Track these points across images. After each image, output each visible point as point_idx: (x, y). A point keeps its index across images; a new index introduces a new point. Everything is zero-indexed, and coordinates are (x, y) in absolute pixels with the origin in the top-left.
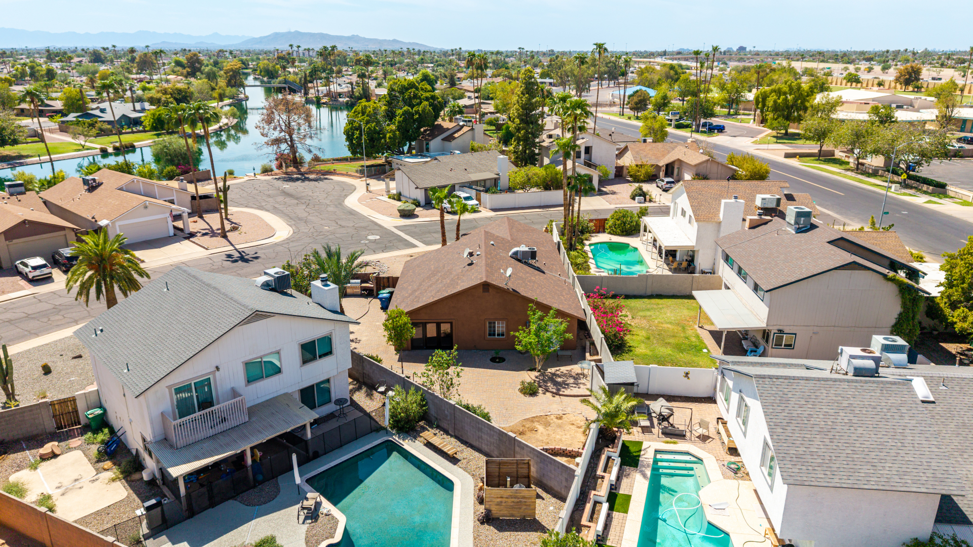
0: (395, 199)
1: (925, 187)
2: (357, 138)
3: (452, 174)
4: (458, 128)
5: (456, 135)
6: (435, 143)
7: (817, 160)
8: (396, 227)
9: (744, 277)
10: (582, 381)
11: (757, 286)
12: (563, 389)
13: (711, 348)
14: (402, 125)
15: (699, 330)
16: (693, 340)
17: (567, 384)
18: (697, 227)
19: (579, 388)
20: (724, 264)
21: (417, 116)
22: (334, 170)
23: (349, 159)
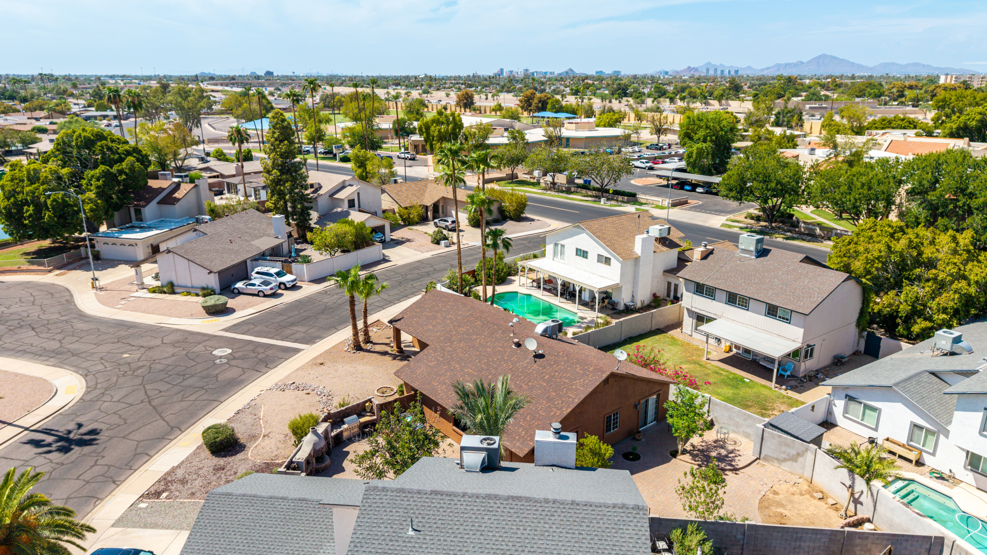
0: (165, 293)
1: (620, 198)
3: (235, 246)
4: (174, 186)
5: (176, 195)
6: (150, 210)
7: (511, 183)
8: (226, 330)
9: (742, 305)
10: (730, 448)
11: (773, 311)
12: (733, 463)
13: (747, 377)
14: (103, 191)
15: (713, 363)
16: (724, 373)
17: (727, 456)
18: (620, 265)
19: (740, 455)
20: (694, 295)
21: (124, 177)
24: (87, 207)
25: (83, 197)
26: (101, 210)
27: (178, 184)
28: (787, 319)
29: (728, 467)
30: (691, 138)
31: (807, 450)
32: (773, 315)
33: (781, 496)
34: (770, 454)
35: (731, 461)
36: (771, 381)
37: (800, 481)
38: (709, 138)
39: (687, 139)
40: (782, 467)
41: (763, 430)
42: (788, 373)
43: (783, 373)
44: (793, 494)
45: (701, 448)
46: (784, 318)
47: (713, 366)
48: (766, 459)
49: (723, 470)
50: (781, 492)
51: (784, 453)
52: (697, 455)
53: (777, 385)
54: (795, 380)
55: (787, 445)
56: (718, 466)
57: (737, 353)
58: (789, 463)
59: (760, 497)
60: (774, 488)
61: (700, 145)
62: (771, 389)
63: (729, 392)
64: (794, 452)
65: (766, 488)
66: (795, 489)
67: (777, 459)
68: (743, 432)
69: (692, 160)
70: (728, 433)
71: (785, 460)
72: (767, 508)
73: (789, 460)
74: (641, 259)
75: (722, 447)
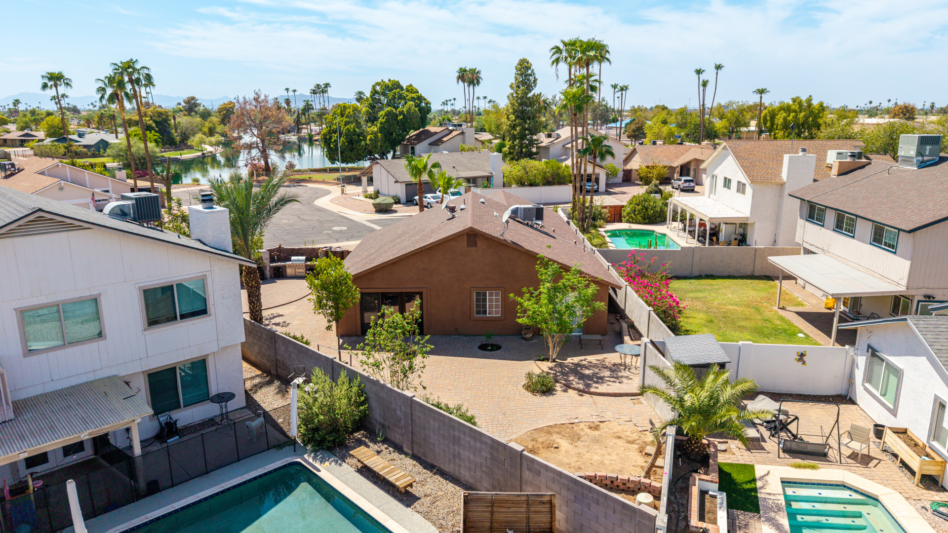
0: (371, 198)
4: (447, 132)
5: (445, 139)
6: (421, 147)
9: (849, 231)
11: (880, 235)
15: (781, 312)
16: (778, 322)
17: (601, 378)
19: (620, 382)
20: (807, 223)
21: (402, 117)
22: (310, 178)
23: (328, 170)
24: (369, 137)
25: (369, 129)
26: (378, 141)
27: (451, 131)
28: (893, 248)
29: (580, 386)
32: (878, 242)
41: (646, 346)
46: (889, 245)
49: (569, 387)
50: (604, 430)
52: (565, 367)
56: (569, 381)
59: (566, 422)
60: (604, 424)
72: (548, 433)
75: (614, 371)
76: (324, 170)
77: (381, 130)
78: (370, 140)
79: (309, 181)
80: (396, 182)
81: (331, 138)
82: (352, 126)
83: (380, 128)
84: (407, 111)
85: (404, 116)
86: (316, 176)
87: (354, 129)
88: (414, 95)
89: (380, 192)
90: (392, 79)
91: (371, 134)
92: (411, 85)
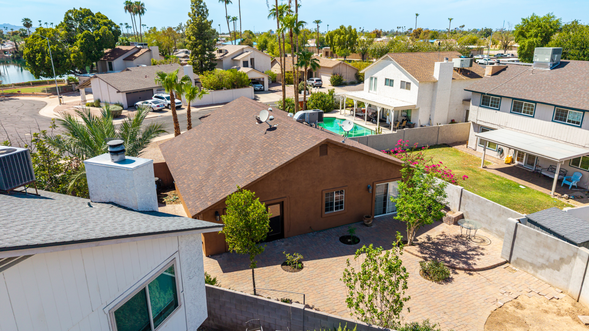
0: (94, 106)
2: (39, 59)
3: (148, 80)
4: (136, 50)
5: (136, 55)
6: (117, 63)
9: (528, 113)
10: (473, 245)
11: (562, 115)
12: (470, 262)
13: (523, 184)
14: (84, 47)
15: (488, 170)
16: (497, 179)
17: (465, 253)
18: (417, 88)
19: (483, 254)
20: (480, 108)
21: (98, 38)
22: (19, 92)
23: (31, 84)
24: (72, 56)
25: (70, 49)
26: (81, 58)
27: (140, 49)
28: (578, 123)
29: (461, 265)
30: (524, 36)
31: (575, 255)
32: (561, 120)
33: (526, 312)
34: (524, 258)
35: (469, 259)
36: (550, 189)
37: (562, 296)
38: (539, 34)
39: (521, 37)
40: (538, 275)
41: (517, 225)
42: (574, 183)
43: (567, 183)
44: (546, 312)
45: (436, 241)
46: (574, 122)
47: (488, 173)
48: (518, 263)
49: (453, 268)
50: (528, 306)
51: (542, 257)
52: (428, 248)
53: (556, 194)
54: (581, 192)
55: (547, 247)
56: (449, 262)
57: (518, 165)
58: (548, 271)
59: (495, 307)
60: (519, 300)
61: (531, 40)
62: (549, 196)
63: (497, 194)
64: (557, 257)
65: (506, 298)
66: (551, 305)
67: (532, 264)
68: (497, 231)
69: (523, 52)
70: (476, 229)
71: (542, 267)
72: (499, 323)
73: (547, 267)
74: (439, 83)
75: (464, 244)
76: (28, 84)
77: (82, 49)
78: (74, 57)
79: (19, 94)
80: (119, 92)
81: (35, 57)
82: (55, 47)
83: (81, 48)
84: (103, 34)
85: (100, 37)
86: (23, 90)
87: (57, 49)
88: (105, 21)
89: (101, 100)
90: (83, 8)
91: (74, 53)
92: (99, 13)
